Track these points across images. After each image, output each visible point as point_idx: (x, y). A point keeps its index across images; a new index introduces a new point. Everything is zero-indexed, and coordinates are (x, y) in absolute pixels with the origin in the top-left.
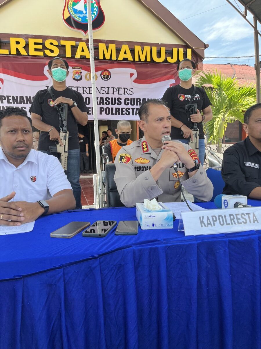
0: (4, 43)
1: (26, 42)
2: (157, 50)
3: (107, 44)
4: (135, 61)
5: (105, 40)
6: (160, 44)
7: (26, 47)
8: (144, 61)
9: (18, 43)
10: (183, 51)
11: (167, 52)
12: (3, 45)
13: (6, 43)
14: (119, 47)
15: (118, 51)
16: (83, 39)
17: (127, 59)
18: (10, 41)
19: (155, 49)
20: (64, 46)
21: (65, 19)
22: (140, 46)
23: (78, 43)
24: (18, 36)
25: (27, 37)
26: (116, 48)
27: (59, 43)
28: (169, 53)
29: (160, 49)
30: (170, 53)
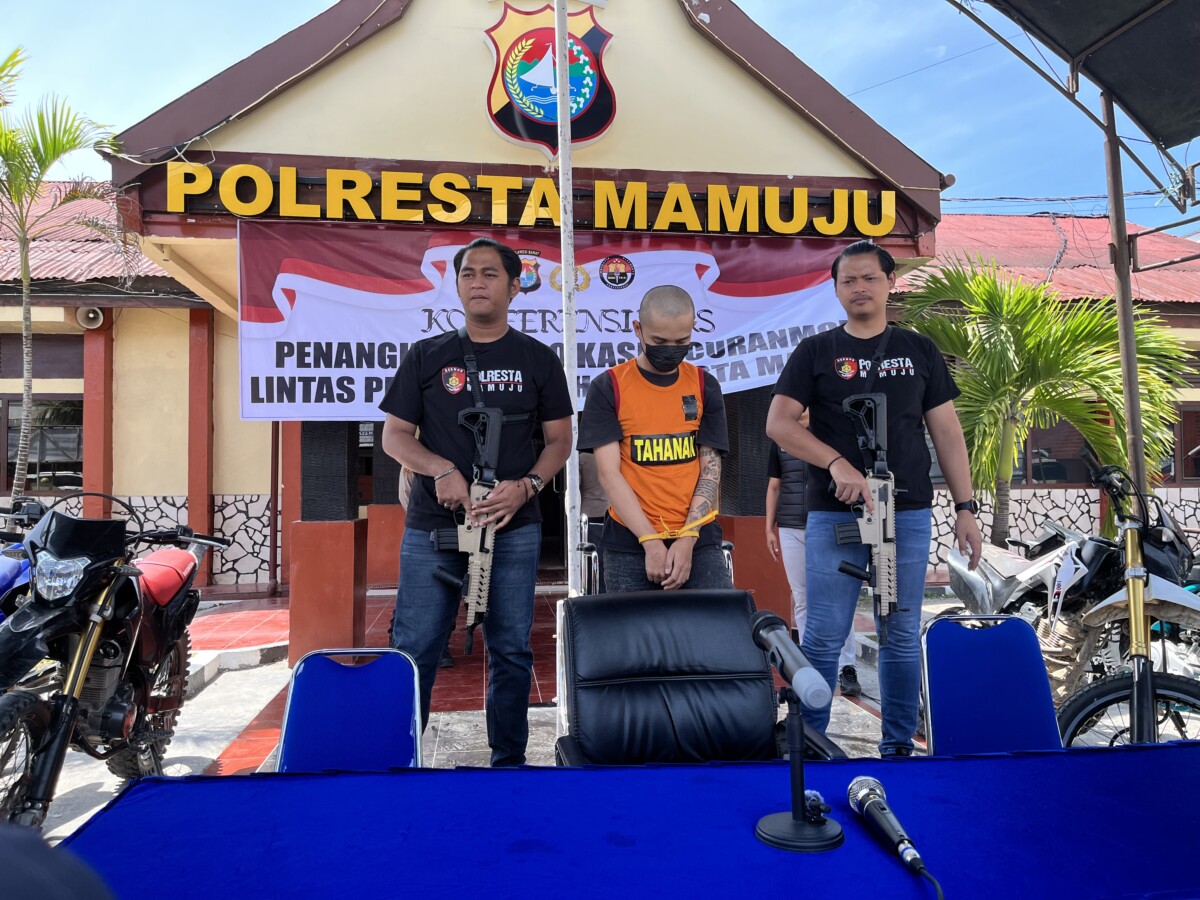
0: (308, 185)
1: (374, 182)
2: (781, 198)
3: (621, 182)
4: (709, 232)
5: (613, 171)
6: (790, 177)
7: (374, 197)
8: (738, 230)
9: (349, 185)
10: (869, 199)
11: (814, 201)
12: (305, 190)
13: (313, 185)
14: (657, 188)
15: (655, 202)
16: (547, 170)
17: (684, 225)
18: (325, 179)
19: (773, 195)
20: (487, 192)
21: (494, 112)
22: (725, 187)
23: (530, 179)
24: (350, 163)
25: (377, 167)
26: (648, 192)
27: (473, 183)
28: (819, 205)
29: (792, 192)
30: (823, 205)
